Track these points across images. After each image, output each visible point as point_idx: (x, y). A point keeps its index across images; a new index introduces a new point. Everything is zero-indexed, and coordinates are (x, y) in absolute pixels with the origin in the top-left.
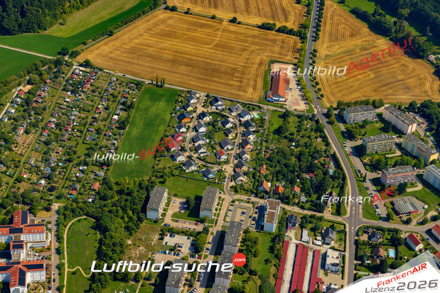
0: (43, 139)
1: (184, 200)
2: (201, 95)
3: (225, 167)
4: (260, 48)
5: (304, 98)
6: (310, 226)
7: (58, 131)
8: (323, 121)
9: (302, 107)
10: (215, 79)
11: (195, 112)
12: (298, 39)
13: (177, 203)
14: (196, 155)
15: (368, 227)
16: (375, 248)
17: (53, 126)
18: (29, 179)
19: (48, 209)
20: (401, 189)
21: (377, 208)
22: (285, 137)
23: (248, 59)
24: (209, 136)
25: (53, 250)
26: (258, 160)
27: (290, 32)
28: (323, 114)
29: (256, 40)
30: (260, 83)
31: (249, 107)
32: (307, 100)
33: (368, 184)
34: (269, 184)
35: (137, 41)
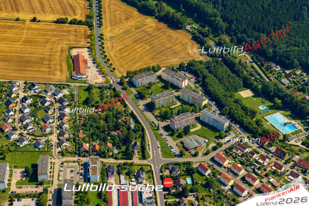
1: (23, 170)
2: (21, 83)
3: (50, 137)
4: (59, 38)
5: (101, 72)
6: (125, 171)
8: (119, 88)
9: (100, 80)
10: (29, 69)
11: (18, 97)
12: (86, 27)
14: (26, 132)
15: (168, 164)
16: (176, 179)
20: (186, 131)
21: (172, 148)
22: (93, 106)
23: (51, 49)
24: (33, 114)
26: (75, 128)
27: (80, 23)
28: (118, 83)
29: (55, 33)
30: (65, 67)
31: (60, 87)
32: (103, 74)
33: (161, 131)
34: (88, 145)
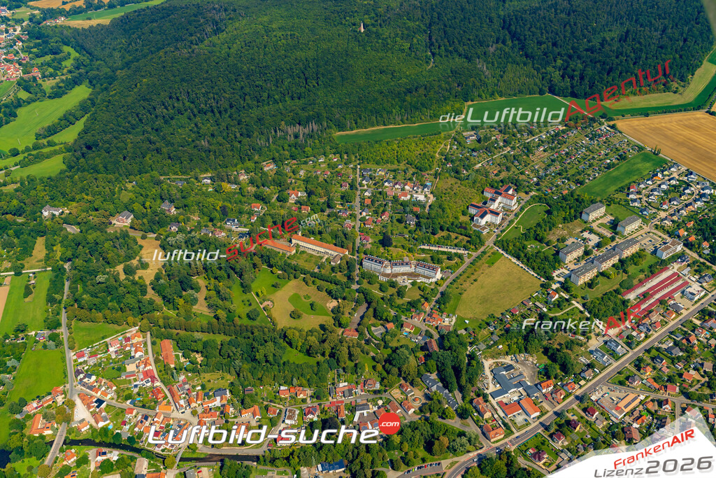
0: (552, 158)
1: (613, 219)
2: (683, 168)
3: (661, 212)
6: (696, 268)
7: (565, 157)
11: (669, 176)
13: (610, 218)
14: (646, 199)
17: (563, 153)
18: (528, 175)
19: (527, 193)
24: (665, 192)
25: (514, 213)
26: (691, 218)
35: (664, 125)
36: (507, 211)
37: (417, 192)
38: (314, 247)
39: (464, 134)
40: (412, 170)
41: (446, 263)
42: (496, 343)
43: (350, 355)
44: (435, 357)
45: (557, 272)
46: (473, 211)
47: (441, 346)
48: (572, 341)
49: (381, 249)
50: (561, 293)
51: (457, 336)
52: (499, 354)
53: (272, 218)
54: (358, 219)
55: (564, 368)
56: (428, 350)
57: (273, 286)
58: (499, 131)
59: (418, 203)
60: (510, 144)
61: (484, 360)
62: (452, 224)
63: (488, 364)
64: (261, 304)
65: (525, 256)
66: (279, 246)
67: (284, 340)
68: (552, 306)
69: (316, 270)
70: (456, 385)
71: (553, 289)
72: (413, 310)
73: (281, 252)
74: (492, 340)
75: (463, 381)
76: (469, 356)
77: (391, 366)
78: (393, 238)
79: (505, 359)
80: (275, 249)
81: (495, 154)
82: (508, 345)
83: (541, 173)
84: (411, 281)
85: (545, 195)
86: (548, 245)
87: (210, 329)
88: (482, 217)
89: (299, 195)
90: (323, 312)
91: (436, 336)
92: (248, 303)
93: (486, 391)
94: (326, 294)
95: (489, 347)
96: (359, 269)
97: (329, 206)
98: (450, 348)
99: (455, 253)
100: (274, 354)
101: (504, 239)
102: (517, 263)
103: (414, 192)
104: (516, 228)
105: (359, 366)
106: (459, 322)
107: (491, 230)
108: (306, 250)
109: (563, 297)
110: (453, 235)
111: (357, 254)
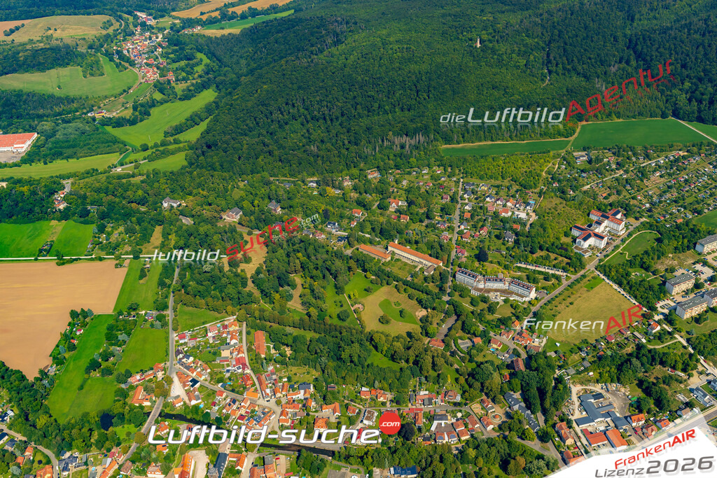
0: (669, 184)
7: (683, 184)
17: (682, 180)
18: (641, 200)
19: (637, 219)
25: (621, 238)
36: (613, 235)
37: (519, 209)
38: (409, 256)
39: (575, 154)
40: (515, 187)
41: (542, 283)
42: (586, 370)
43: (434, 365)
44: (520, 376)
45: (662, 303)
46: (575, 233)
47: (528, 366)
48: (671, 377)
49: (476, 264)
50: (664, 326)
51: (546, 357)
52: (589, 381)
53: (372, 224)
54: (455, 232)
55: (659, 403)
56: (514, 369)
57: (365, 290)
58: (613, 153)
59: (519, 221)
60: (624, 166)
61: (571, 386)
62: (553, 245)
63: (576, 389)
64: (352, 306)
65: (628, 283)
66: (375, 252)
67: (371, 343)
68: (652, 338)
69: (409, 279)
70: (539, 407)
71: (655, 321)
72: (502, 327)
73: (377, 258)
74: (583, 366)
75: (548, 403)
76: (556, 379)
77: (474, 380)
78: (490, 253)
79: (595, 387)
80: (371, 255)
81: (606, 177)
82: (600, 373)
83: (655, 199)
84: (503, 298)
85: (657, 222)
86: (654, 275)
87: (301, 325)
88: (585, 239)
89: (400, 203)
90: (412, 320)
91: (524, 356)
92: (339, 304)
93: (571, 417)
94: (416, 302)
95: (579, 373)
96: (452, 281)
97: (428, 217)
98: (537, 369)
99: (552, 274)
100: (359, 356)
101: (607, 264)
102: (619, 290)
103: (516, 209)
104: (621, 254)
105: (441, 376)
106: (549, 344)
107: (594, 254)
108: (401, 258)
109: (665, 329)
110: (552, 256)
111: (451, 267)
